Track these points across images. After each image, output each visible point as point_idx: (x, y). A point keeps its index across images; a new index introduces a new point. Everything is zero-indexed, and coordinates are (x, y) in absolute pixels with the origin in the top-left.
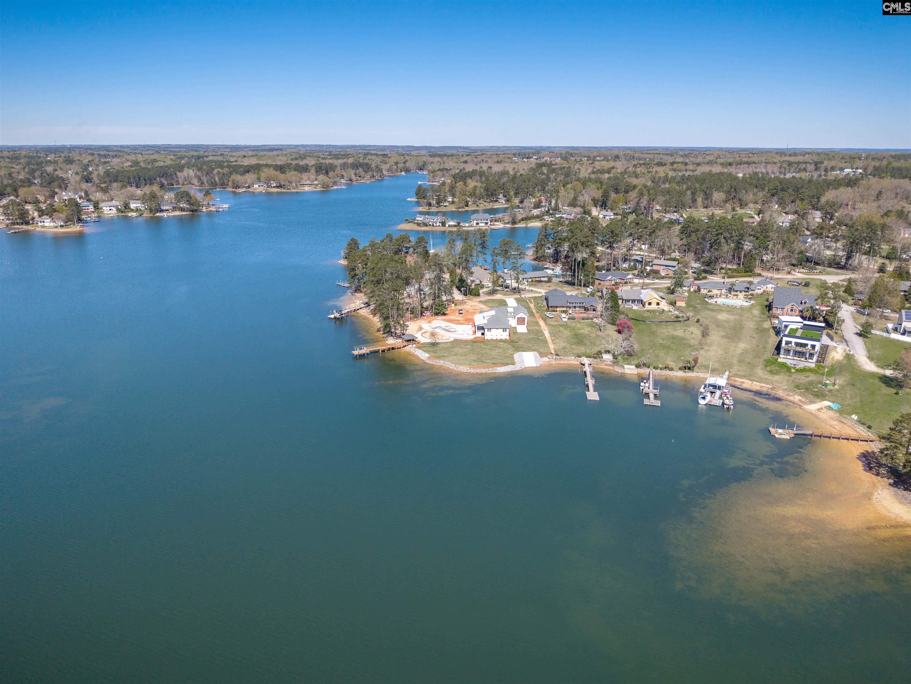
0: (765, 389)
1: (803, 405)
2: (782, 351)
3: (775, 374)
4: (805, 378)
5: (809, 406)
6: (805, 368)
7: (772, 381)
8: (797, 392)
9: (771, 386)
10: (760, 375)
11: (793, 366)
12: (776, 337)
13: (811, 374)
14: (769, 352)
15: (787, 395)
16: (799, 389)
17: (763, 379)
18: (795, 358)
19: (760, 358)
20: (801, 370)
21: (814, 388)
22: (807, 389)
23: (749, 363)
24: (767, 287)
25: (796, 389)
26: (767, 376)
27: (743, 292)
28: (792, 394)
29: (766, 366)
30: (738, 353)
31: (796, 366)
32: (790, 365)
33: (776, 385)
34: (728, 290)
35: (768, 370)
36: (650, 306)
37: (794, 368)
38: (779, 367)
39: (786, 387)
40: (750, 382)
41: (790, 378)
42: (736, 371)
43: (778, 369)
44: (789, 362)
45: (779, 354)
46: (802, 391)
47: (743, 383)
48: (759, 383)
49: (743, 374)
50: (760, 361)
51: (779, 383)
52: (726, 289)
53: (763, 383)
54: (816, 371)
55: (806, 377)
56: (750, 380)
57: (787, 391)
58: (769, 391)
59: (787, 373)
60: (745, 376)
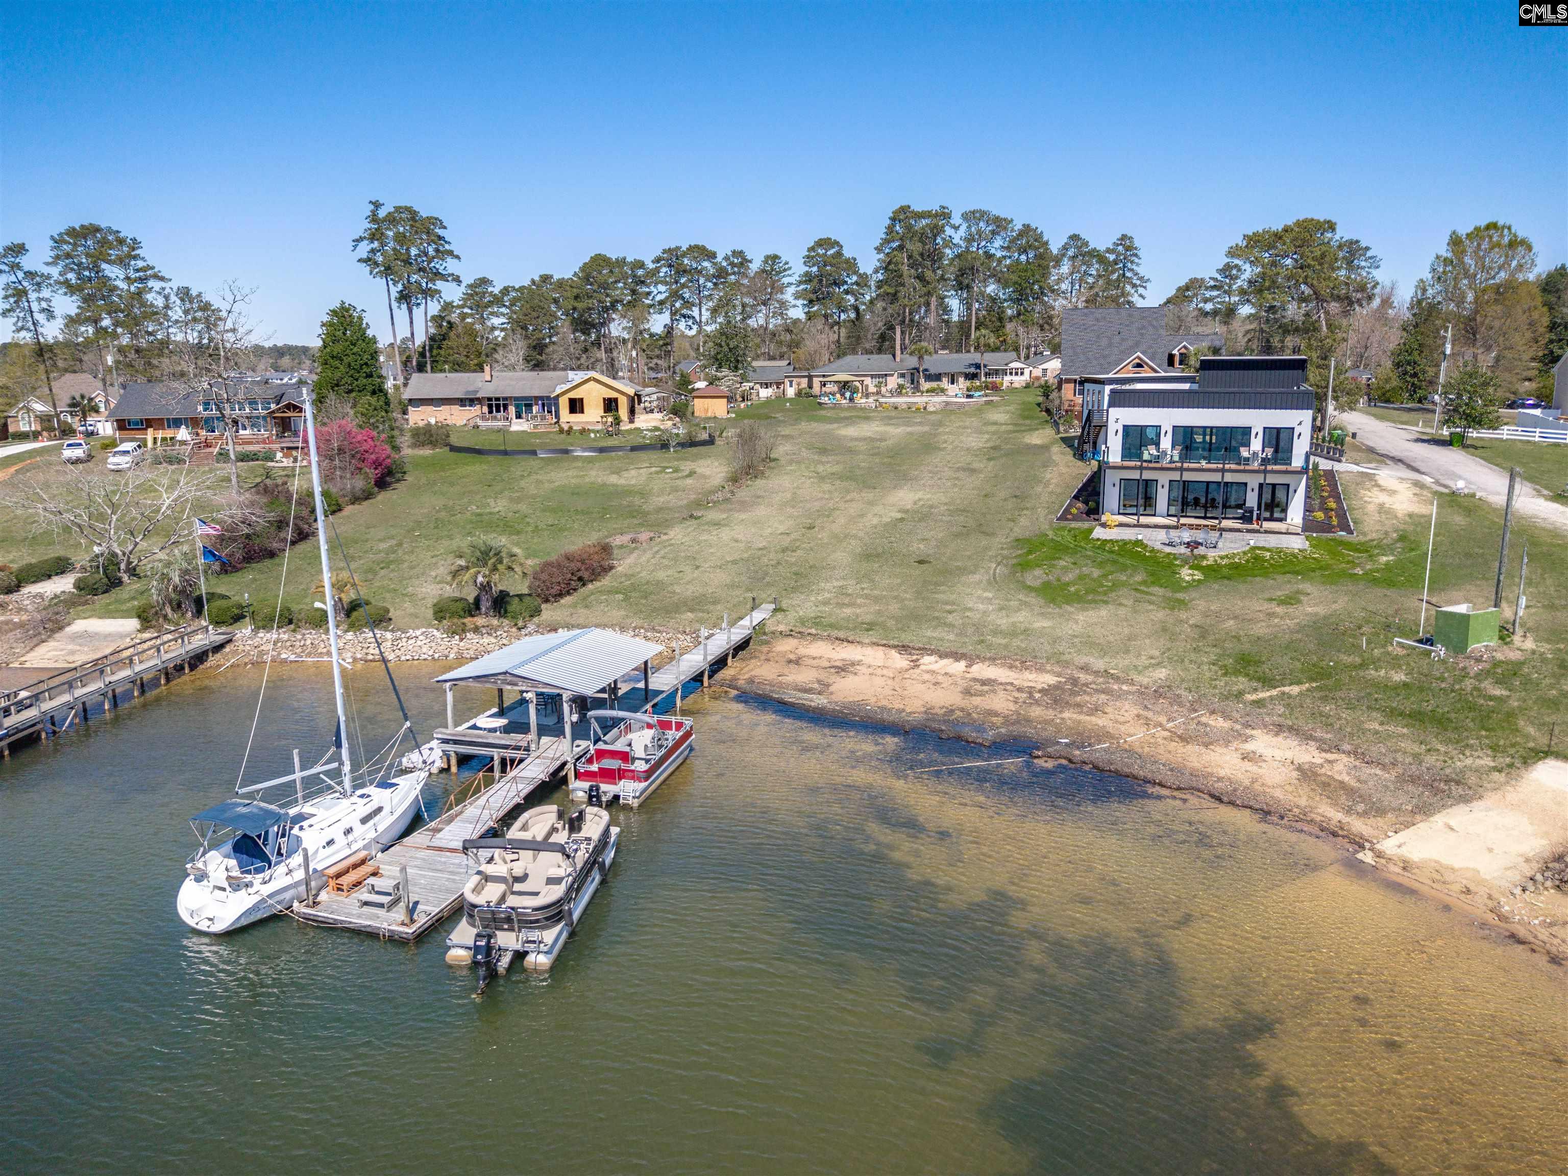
0: (1001, 703)
1: (1358, 826)
2: (1111, 496)
3: (1078, 599)
4: (1279, 610)
5: (1423, 828)
6: (1256, 558)
7: (1055, 641)
8: (1259, 703)
9: (1048, 679)
10: (975, 616)
11: (1183, 550)
12: (1080, 463)
13: (1307, 587)
14: (1042, 512)
15: (1184, 739)
16: (1267, 682)
17: (996, 632)
18: (1183, 521)
19: (993, 534)
20: (1235, 567)
21: (1376, 663)
22: (1318, 673)
23: (921, 562)
24: (1045, 370)
25: (1241, 682)
26: (1022, 617)
27: (961, 380)
28: (1219, 723)
29: (1024, 566)
30: (875, 521)
31: (1201, 550)
32: (1168, 550)
33: (1085, 668)
34: (908, 377)
35: (1037, 583)
36: (576, 418)
37: (1195, 563)
38: (1101, 565)
39: (1162, 674)
40: (899, 661)
41: (1183, 615)
42: (826, 603)
43: (1096, 573)
44: (1156, 539)
45: (1094, 511)
46: (1295, 690)
47: (842, 669)
48: (962, 665)
49: (866, 612)
50: (987, 548)
51: (1104, 650)
52: (902, 376)
53: (993, 660)
54: (1327, 567)
55: (1281, 602)
56: (904, 648)
57: (1177, 700)
58: (1036, 712)
59: (1156, 589)
60: (870, 627)
